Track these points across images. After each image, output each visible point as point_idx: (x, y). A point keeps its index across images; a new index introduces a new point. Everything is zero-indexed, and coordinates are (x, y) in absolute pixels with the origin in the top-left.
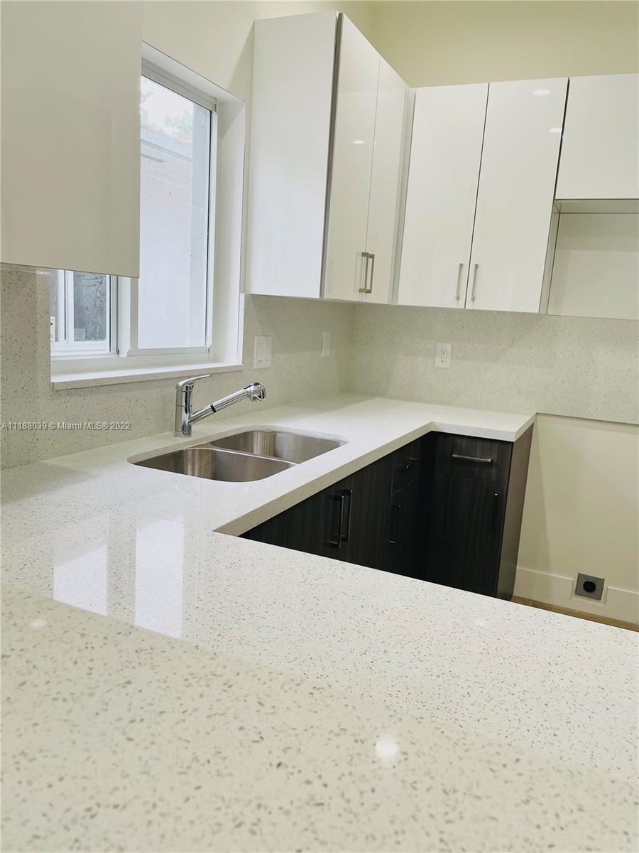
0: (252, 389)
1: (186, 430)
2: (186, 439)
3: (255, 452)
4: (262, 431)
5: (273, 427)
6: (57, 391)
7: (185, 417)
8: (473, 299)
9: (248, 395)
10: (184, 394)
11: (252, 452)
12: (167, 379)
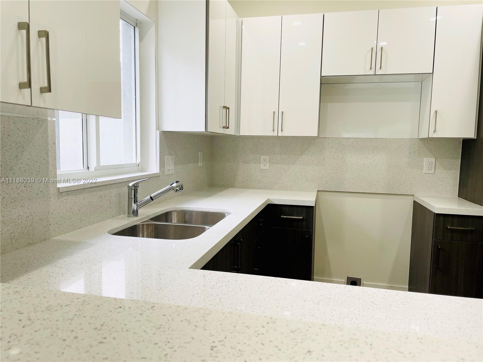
0: (175, 185)
1: (135, 213)
2: (135, 219)
3: (173, 222)
4: (176, 211)
5: (183, 207)
6: (61, 193)
7: (134, 206)
8: (282, 131)
9: (173, 188)
10: (133, 191)
11: (171, 222)
12: (121, 183)
